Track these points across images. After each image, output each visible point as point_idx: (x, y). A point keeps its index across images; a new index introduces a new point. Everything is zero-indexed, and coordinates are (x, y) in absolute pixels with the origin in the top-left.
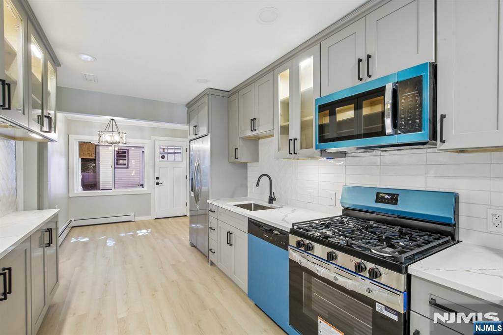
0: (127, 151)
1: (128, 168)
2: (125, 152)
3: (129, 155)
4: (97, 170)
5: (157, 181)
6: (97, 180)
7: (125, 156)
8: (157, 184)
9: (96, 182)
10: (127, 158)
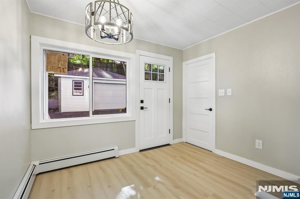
0: (82, 82)
1: (83, 95)
2: (81, 83)
3: (84, 85)
4: (59, 97)
5: (142, 105)
6: (59, 105)
7: (81, 86)
8: (142, 108)
9: (58, 106)
10: (82, 87)
